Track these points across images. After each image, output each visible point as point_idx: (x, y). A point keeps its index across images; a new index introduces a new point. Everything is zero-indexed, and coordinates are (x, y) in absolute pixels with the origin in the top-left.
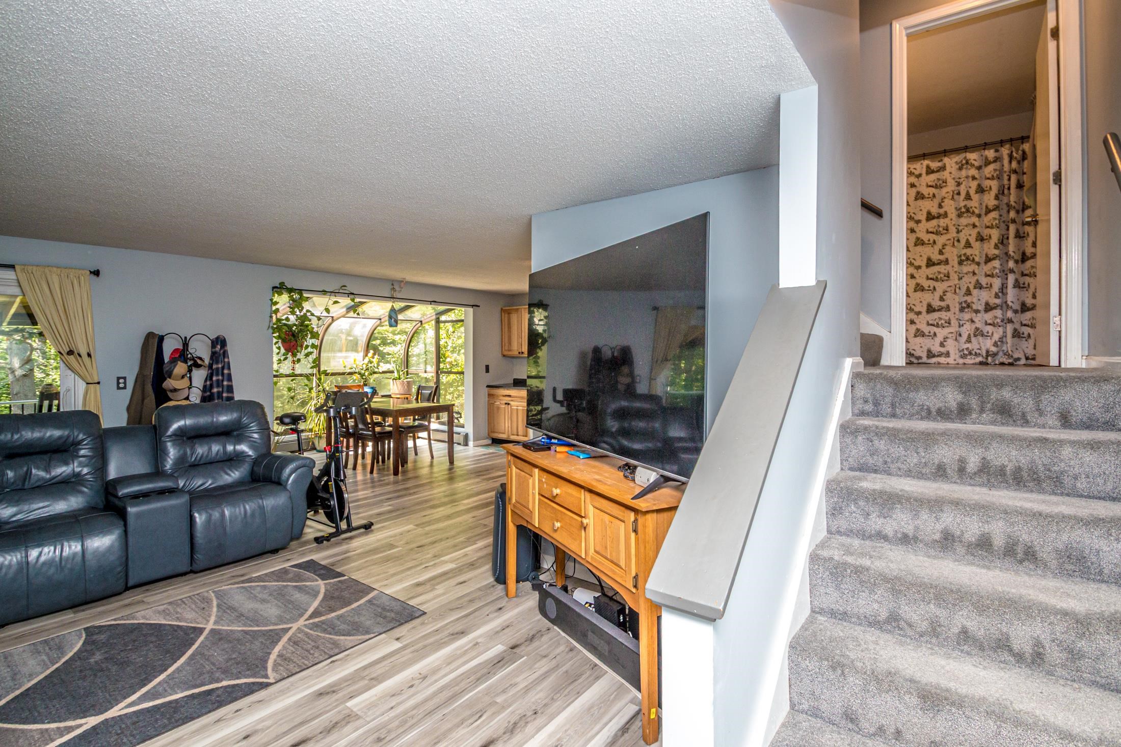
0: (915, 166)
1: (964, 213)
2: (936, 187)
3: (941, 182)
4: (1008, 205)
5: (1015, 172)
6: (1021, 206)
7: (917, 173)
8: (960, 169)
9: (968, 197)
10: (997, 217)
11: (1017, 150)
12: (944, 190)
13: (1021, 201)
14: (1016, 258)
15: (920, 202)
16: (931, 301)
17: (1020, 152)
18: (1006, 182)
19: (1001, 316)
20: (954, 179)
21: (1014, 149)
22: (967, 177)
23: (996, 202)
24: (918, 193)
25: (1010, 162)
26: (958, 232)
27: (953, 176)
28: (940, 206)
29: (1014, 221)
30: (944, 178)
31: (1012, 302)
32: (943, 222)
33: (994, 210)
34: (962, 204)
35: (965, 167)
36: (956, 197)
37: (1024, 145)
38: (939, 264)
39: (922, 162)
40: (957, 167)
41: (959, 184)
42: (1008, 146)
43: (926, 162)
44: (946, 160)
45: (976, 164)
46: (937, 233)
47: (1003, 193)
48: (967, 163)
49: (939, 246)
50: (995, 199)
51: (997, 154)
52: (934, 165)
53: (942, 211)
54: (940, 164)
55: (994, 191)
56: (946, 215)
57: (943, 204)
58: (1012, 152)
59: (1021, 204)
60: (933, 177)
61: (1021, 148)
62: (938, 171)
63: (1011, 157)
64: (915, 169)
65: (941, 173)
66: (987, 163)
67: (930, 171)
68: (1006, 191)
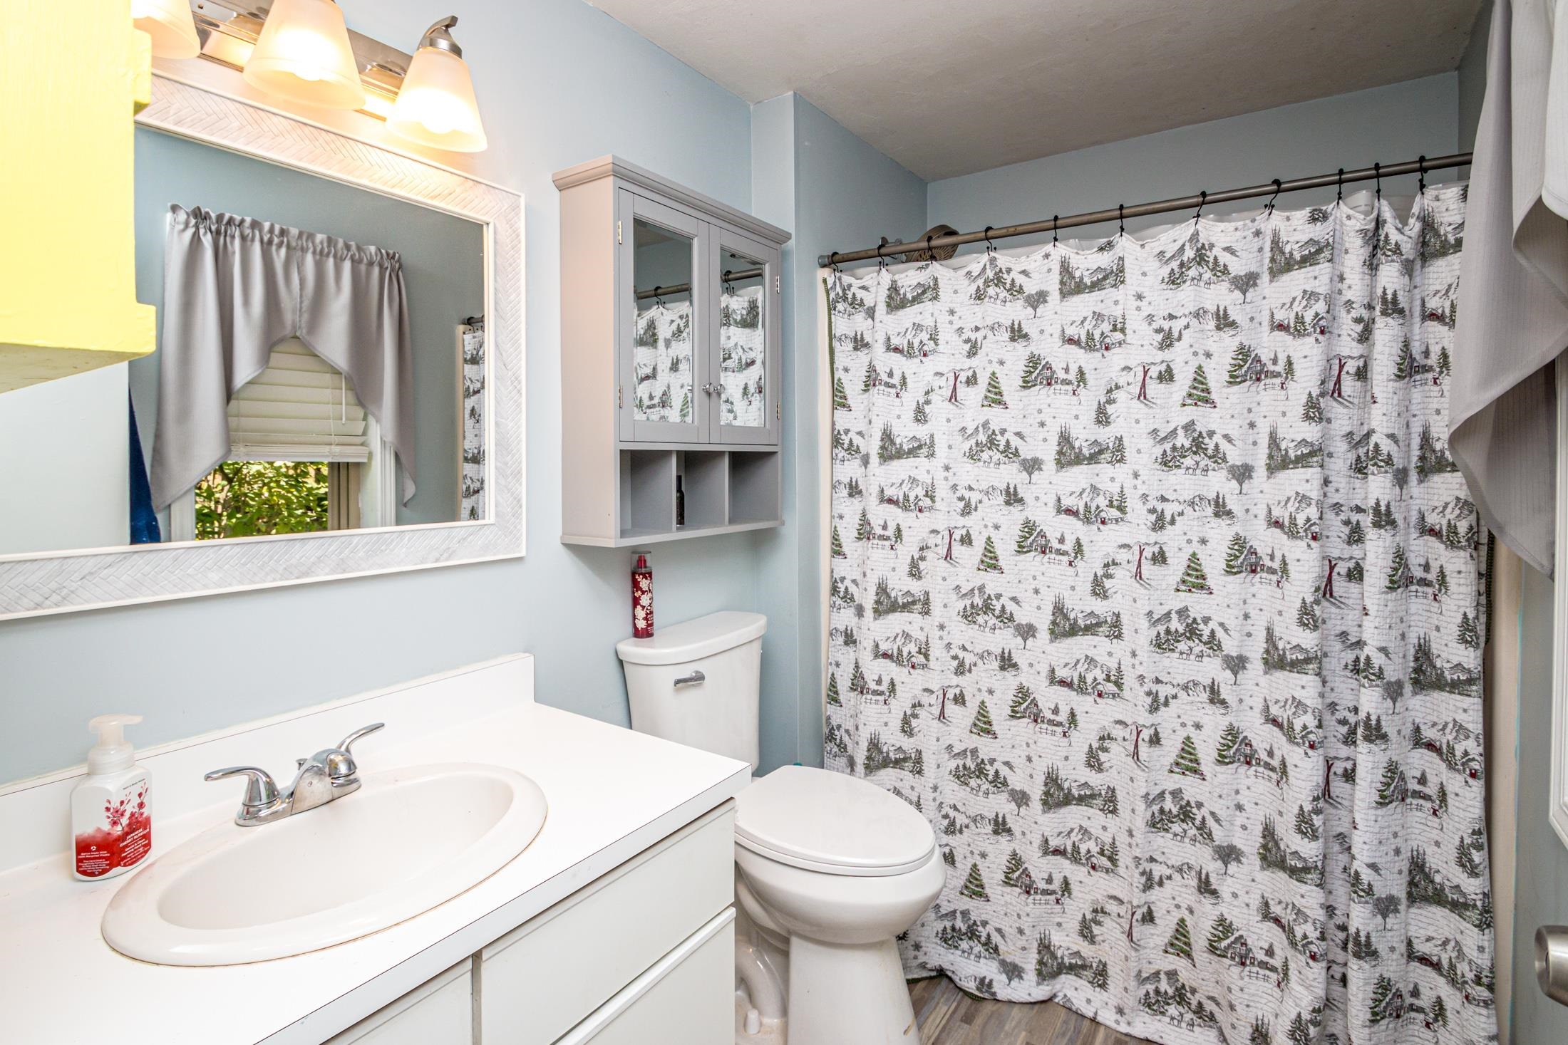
0: (1024, 263)
1: (1182, 452)
2: (1089, 344)
3: (1106, 327)
4: (1359, 440)
5: (1392, 307)
6: (1416, 453)
7: (1031, 287)
8: (1174, 280)
9: (1200, 394)
10: (1314, 492)
11: (1403, 217)
12: (1117, 358)
13: (1417, 429)
14: (1392, 674)
15: (1040, 395)
16: (1060, 764)
17: (1414, 226)
18: (1348, 346)
19: (1320, 914)
20: (1150, 318)
21: (1387, 214)
22: (1199, 314)
23: (1311, 432)
24: (1034, 361)
25: (1372, 266)
26: (1160, 523)
27: (1147, 310)
28: (1102, 418)
29: (1384, 519)
30: (1118, 312)
31: (1373, 867)
32: (1108, 476)
33: (1301, 461)
34: (1180, 417)
35: (1192, 273)
36: (1154, 388)
37: (1430, 192)
38: (1089, 630)
39: (1049, 248)
40: (1165, 271)
41: (1168, 340)
42: (1362, 197)
43: (1061, 250)
44: (1126, 245)
45: (1238, 267)
46: (1088, 516)
47: (1337, 390)
48: (1200, 258)
49: (1092, 565)
50: (1307, 417)
51: (1319, 232)
52: (1087, 261)
53: (1106, 435)
54: (1105, 260)
55: (1307, 380)
56: (1118, 453)
57: (1110, 409)
58: (1379, 223)
59: (1416, 442)
60: (1084, 304)
61: (1415, 210)
62: (1096, 286)
63: (1375, 242)
64: (1024, 272)
65: (1109, 294)
66: (1283, 264)
67: (1072, 286)
68: (1349, 385)
